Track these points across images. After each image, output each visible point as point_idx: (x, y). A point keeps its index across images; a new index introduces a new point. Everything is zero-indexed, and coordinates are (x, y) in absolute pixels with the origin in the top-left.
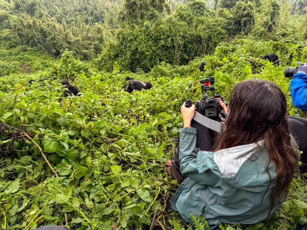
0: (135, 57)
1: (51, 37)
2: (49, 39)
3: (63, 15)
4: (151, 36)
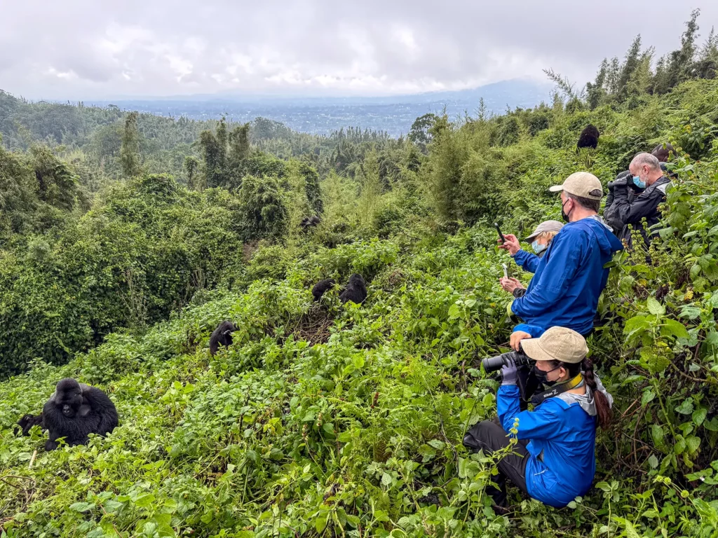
4: (54, 271)
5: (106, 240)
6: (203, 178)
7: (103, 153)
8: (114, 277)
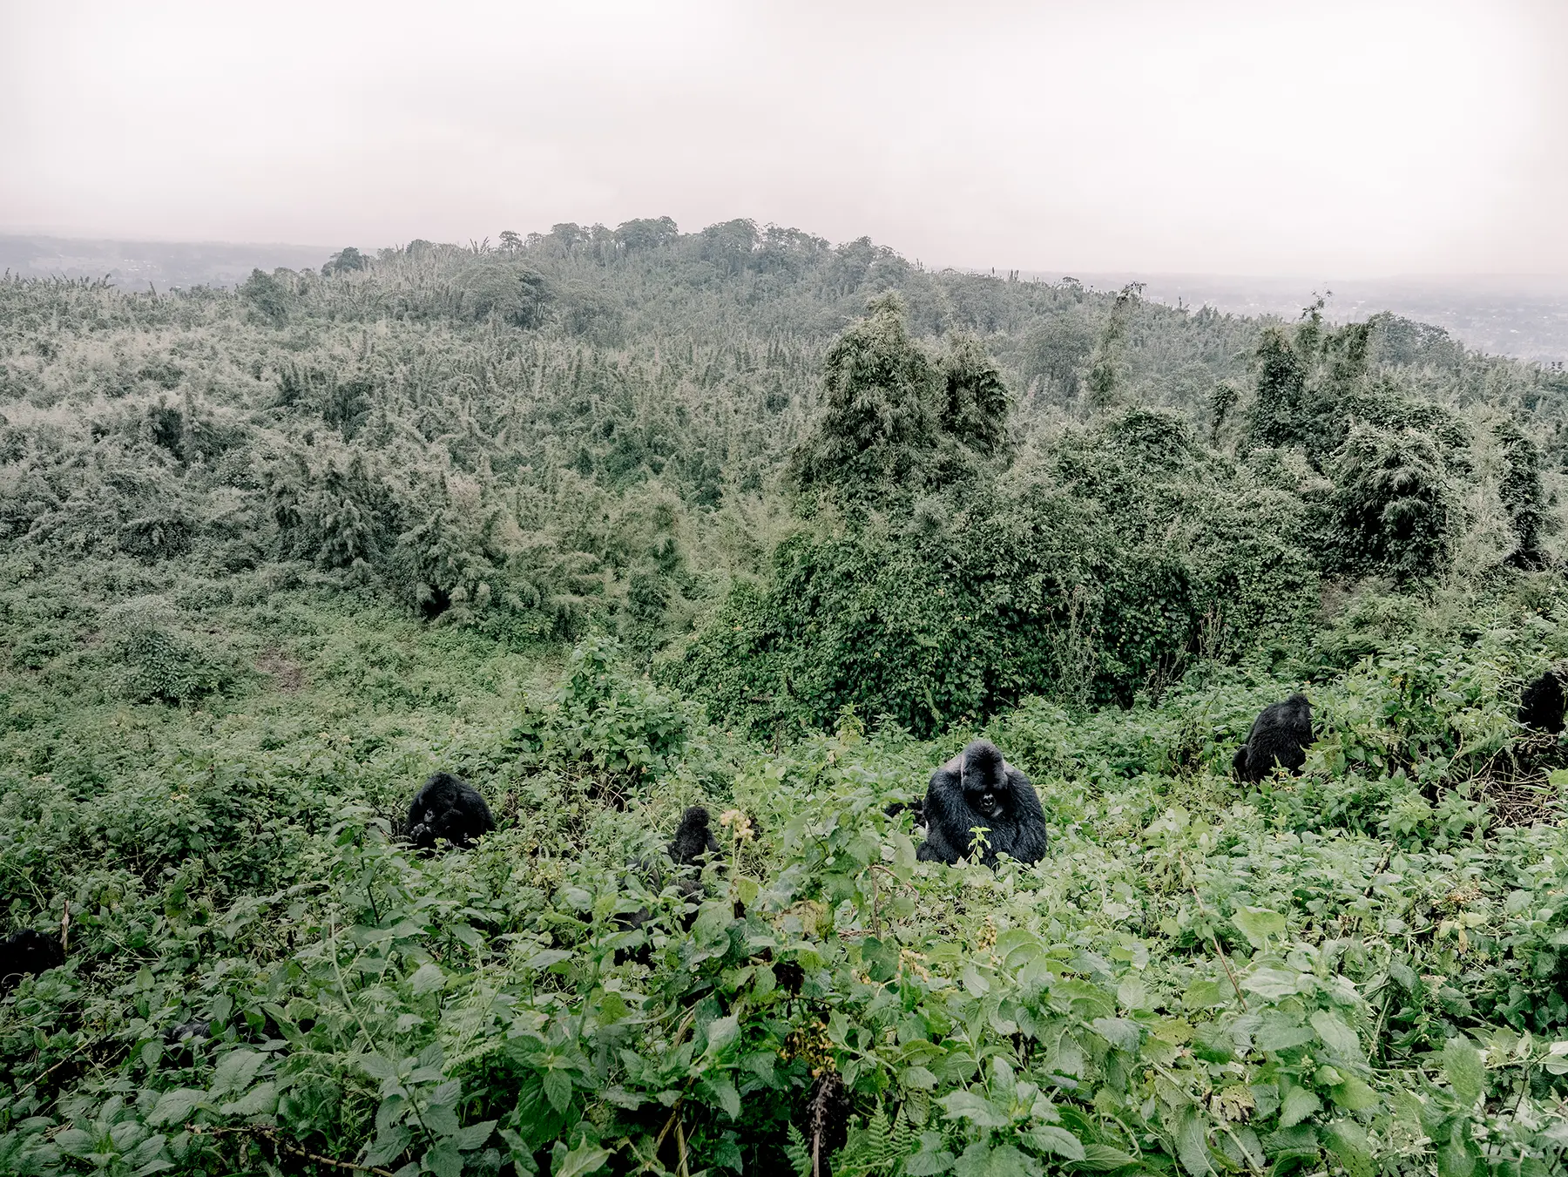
0: (860, 657)
1: (419, 529)
2: (409, 540)
3: (480, 433)
4: (945, 563)
5: (1043, 522)
6: (1244, 430)
7: (1037, 370)
8: (1043, 596)
